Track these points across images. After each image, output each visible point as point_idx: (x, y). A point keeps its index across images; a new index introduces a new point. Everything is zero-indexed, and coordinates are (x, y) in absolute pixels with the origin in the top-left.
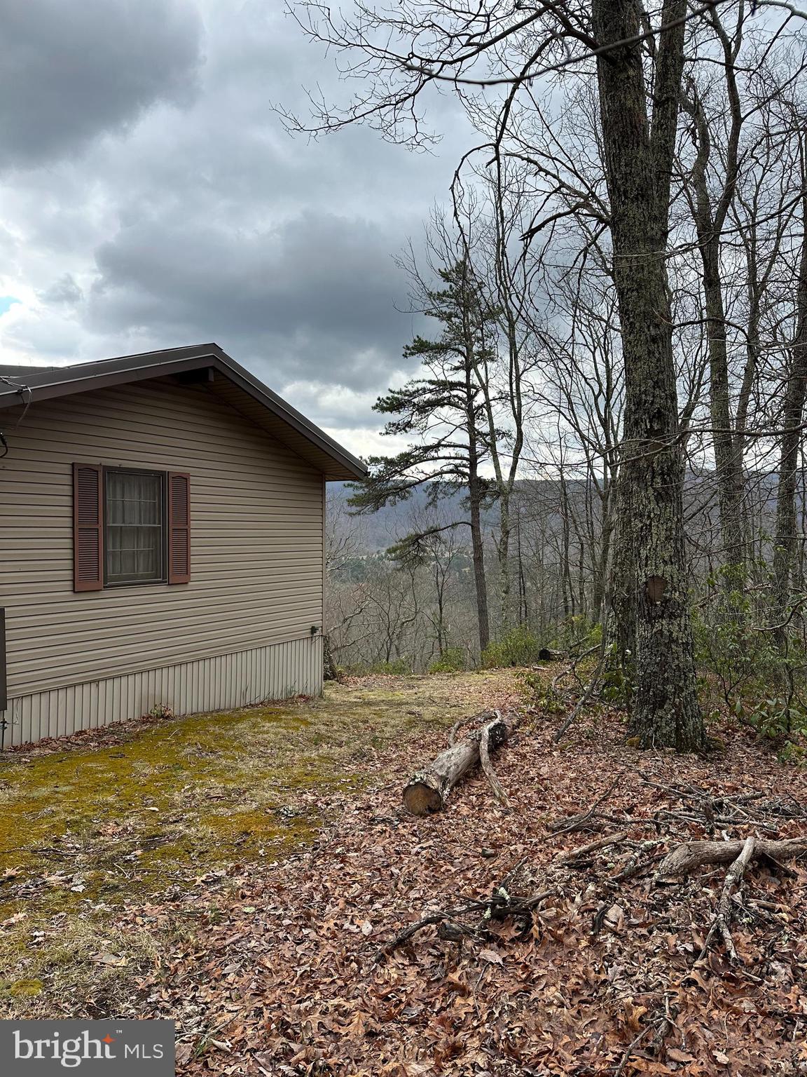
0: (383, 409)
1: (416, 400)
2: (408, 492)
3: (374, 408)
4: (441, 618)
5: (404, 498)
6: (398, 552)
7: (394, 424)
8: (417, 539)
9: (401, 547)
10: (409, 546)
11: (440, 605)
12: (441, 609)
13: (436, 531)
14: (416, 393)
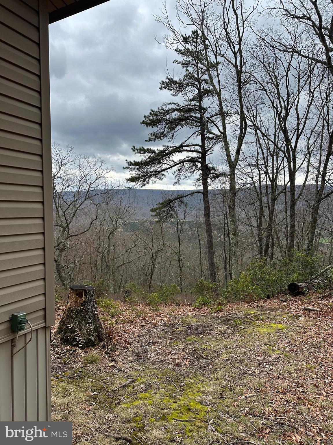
0: (148, 125)
1: (168, 117)
2: (163, 175)
3: (142, 123)
4: (180, 250)
5: (160, 179)
6: (157, 211)
7: (154, 135)
8: (169, 203)
9: (159, 208)
10: (164, 207)
11: (179, 242)
12: (180, 245)
13: (181, 197)
14: (168, 112)
